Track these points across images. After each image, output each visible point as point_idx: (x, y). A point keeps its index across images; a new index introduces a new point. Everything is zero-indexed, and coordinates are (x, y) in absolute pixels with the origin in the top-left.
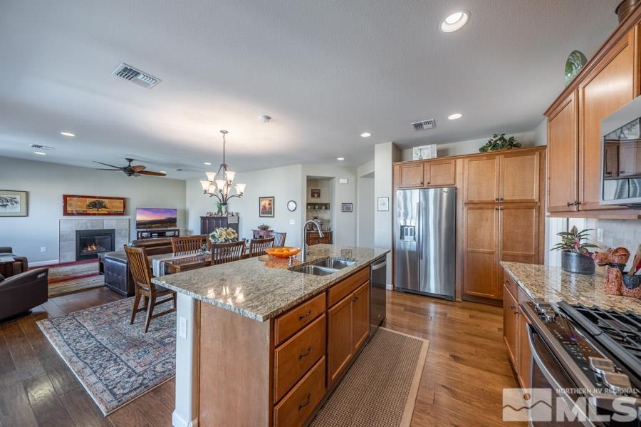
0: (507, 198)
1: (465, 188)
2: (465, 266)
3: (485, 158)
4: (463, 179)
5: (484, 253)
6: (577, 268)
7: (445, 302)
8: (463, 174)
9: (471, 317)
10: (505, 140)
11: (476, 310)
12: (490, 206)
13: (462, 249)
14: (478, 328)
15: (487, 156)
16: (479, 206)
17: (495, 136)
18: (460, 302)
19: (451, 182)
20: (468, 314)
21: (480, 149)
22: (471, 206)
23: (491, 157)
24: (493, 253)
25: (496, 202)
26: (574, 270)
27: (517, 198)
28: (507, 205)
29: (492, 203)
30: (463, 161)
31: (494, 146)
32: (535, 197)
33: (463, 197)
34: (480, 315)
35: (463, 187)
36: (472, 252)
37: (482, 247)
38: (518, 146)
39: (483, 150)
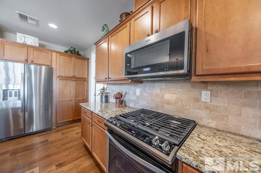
0: (77, 76)
1: (58, 69)
2: (58, 109)
3: (68, 56)
4: (56, 63)
5: (67, 101)
6: (105, 101)
7: (45, 133)
8: (56, 61)
9: (62, 134)
10: (75, 51)
11: (64, 129)
12: (70, 79)
13: (56, 101)
14: (67, 138)
15: (68, 55)
16: (65, 78)
17: (72, 48)
18: (55, 129)
19: (49, 64)
20: (61, 134)
21: (65, 51)
22: (61, 78)
23: (70, 56)
24: (71, 100)
25: (73, 77)
26: (104, 102)
27: (80, 76)
28: (77, 79)
29: (71, 78)
30: (56, 55)
31: (71, 52)
32: (86, 77)
33: (56, 73)
34: (66, 131)
35: (56, 68)
36: (62, 101)
37: (67, 98)
38: (80, 55)
39: (66, 52)
